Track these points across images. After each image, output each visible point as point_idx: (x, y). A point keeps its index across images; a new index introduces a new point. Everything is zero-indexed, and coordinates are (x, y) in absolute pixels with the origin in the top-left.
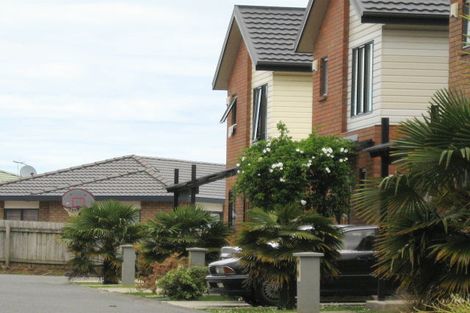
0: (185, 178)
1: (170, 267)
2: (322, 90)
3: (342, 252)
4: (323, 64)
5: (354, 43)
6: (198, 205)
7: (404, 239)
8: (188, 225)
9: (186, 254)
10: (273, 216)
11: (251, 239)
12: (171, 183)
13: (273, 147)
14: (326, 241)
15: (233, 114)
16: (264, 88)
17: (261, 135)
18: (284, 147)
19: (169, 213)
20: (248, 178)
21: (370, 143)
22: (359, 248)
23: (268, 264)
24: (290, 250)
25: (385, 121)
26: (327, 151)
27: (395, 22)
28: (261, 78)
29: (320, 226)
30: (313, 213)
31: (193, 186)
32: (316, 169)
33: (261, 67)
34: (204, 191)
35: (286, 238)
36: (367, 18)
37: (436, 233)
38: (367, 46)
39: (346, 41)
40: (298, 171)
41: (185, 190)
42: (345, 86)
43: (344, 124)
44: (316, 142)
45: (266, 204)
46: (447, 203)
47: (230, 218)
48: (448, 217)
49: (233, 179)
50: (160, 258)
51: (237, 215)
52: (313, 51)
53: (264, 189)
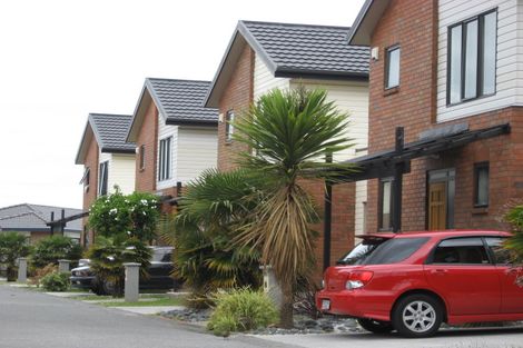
0: (58, 217)
1: (48, 271)
2: (142, 165)
3: (152, 263)
4: (142, 149)
5: (160, 137)
6: (65, 233)
7: (190, 254)
8: (59, 246)
9: (58, 263)
10: (111, 241)
11: (98, 255)
12: (49, 221)
13: (111, 199)
14: (142, 256)
15: (87, 179)
16: (106, 163)
17: (104, 192)
18: (118, 199)
19: (47, 239)
20: (96, 218)
21: (171, 197)
22: (163, 260)
23: (107, 270)
24: (121, 262)
25: (179, 184)
26: (144, 202)
27: (186, 125)
28: (104, 157)
29: (139, 247)
30: (135, 239)
31: (63, 222)
32: (137, 214)
33: (104, 150)
34: (70, 225)
35: (119, 253)
36: (169, 122)
37: (208, 252)
38: (169, 139)
39: (156, 136)
40: (127, 214)
41: (57, 225)
42: (155, 162)
43: (155, 186)
44: (137, 197)
45: (107, 234)
46: (215, 234)
47: (85, 241)
48: (216, 242)
49: (87, 218)
50: (42, 266)
51: (89, 239)
52: (136, 142)
53: (106, 224)
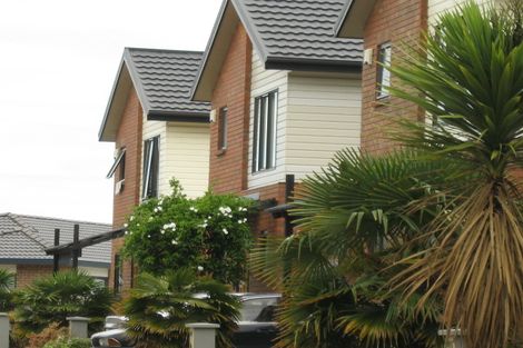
0: (66, 239)
1: (49, 338)
2: (221, 144)
3: (240, 323)
4: (222, 114)
5: (257, 91)
6: (80, 269)
7: (309, 308)
8: (68, 292)
9: (66, 324)
10: (164, 282)
11: (140, 308)
12: (50, 244)
13: (165, 206)
14: (222, 311)
15: (121, 168)
16: (156, 140)
17: (152, 192)
18: (177, 206)
19: (48, 278)
20: (137, 240)
21: (273, 202)
22: (260, 318)
23: (157, 336)
24: (183, 321)
25: (290, 178)
26: (225, 210)
27: (301, 68)
28: (153, 128)
29: (217, 295)
30: (209, 280)
31: (76, 248)
32: (213, 234)
33: (153, 116)
34: (88, 254)
35: (178, 306)
36: (272, 64)
37: (344, 303)
38: (271, 95)
39: (248, 88)
40: (194, 232)
41: (66, 253)
42: (246, 139)
43: (245, 181)
44: (212, 201)
45: (157, 269)
46: (357, 270)
47: (117, 284)
48: (358, 285)
49: (120, 241)
50: (37, 327)
51: (124, 281)
52: (210, 101)
53: (158, 256)
